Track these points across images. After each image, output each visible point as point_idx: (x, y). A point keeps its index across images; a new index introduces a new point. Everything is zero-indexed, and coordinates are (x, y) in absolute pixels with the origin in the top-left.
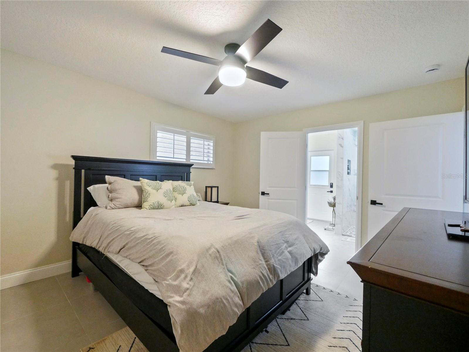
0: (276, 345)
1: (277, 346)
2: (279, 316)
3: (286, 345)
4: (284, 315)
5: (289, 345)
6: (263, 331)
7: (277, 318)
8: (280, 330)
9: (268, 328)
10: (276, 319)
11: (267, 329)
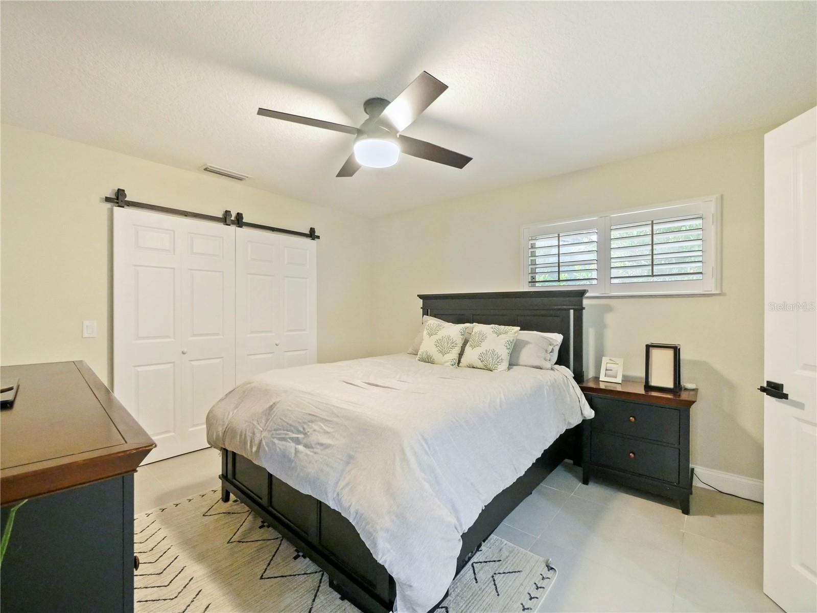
0: (269, 564)
1: (267, 565)
2: (326, 578)
3: (262, 576)
4: (328, 587)
5: (261, 578)
6: (298, 552)
7: (323, 574)
8: (295, 574)
9: (303, 558)
10: (321, 571)
11: (301, 557)
